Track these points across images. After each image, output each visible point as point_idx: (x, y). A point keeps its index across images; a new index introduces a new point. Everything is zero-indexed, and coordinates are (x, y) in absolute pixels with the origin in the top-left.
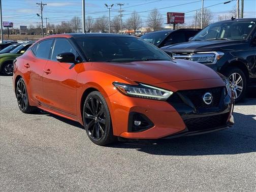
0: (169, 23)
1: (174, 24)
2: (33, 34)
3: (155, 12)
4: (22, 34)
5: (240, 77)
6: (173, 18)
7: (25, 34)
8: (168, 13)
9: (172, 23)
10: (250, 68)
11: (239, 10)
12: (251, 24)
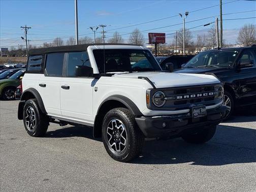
0: (150, 43)
1: (156, 44)
2: (14, 56)
3: (136, 33)
4: (3, 56)
5: (228, 99)
6: (155, 38)
7: (6, 56)
8: (149, 34)
9: (153, 43)
10: (235, 89)
11: (218, 31)
12: (235, 53)
